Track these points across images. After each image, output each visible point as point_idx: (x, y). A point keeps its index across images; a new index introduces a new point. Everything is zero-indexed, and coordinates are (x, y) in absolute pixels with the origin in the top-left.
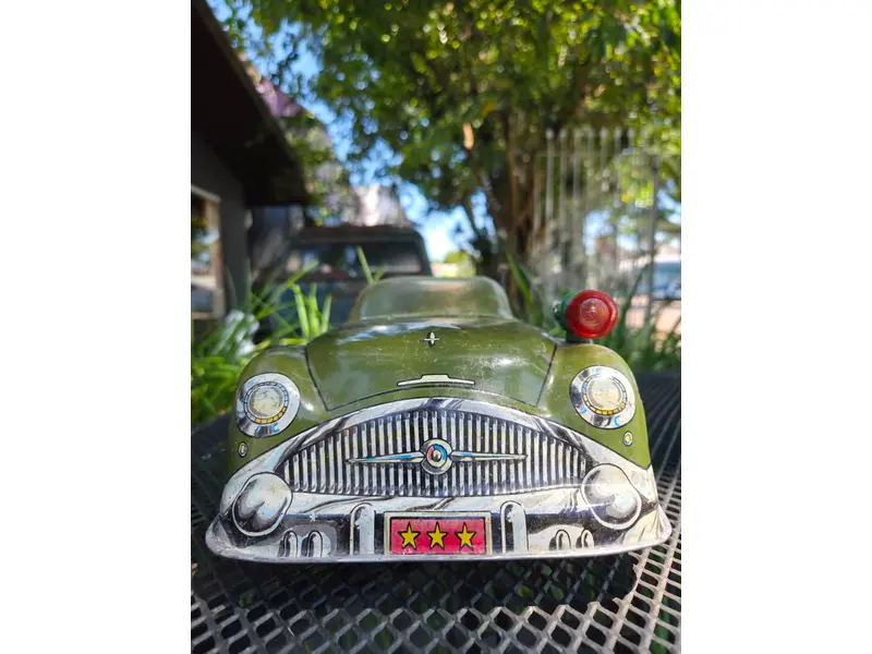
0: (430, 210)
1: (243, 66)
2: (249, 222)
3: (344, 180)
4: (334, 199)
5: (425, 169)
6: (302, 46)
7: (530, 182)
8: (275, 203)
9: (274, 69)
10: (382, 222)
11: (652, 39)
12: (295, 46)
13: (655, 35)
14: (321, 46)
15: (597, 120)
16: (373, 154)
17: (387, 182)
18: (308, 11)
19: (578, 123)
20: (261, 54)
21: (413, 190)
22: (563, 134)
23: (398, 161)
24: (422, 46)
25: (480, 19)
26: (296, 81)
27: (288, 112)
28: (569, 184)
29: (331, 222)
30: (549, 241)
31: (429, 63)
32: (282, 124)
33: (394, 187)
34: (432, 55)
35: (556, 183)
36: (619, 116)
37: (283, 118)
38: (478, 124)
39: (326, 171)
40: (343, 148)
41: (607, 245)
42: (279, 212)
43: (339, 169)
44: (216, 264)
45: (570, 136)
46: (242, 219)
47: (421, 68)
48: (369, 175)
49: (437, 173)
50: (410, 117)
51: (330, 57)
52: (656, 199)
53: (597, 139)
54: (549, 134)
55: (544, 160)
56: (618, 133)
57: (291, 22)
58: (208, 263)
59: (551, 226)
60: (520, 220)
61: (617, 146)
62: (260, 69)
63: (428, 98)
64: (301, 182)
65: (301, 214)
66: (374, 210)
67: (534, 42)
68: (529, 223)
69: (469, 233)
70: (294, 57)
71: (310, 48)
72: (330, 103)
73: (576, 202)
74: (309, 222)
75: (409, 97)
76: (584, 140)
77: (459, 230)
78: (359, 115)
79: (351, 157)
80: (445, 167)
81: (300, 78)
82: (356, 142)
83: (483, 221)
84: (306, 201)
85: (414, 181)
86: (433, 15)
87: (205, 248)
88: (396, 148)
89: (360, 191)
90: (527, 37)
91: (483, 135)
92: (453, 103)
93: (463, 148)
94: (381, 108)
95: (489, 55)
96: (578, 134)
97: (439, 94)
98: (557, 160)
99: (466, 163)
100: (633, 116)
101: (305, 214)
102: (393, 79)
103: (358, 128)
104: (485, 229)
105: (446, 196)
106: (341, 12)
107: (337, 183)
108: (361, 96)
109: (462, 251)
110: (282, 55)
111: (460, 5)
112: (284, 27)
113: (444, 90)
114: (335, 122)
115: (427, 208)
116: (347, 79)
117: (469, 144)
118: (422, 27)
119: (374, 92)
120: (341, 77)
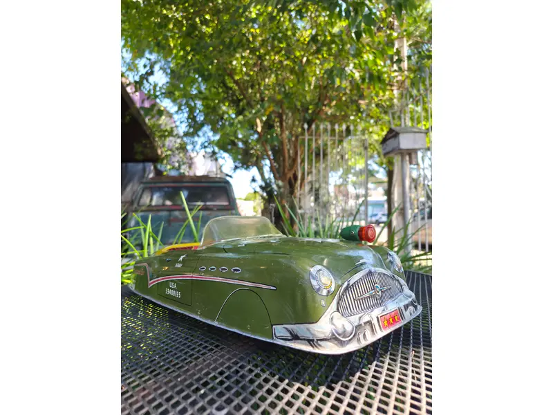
0: (236, 168)
3: (183, 148)
4: (175, 160)
5: (234, 144)
6: (157, 67)
7: (296, 153)
8: (137, 161)
9: (137, 78)
10: (206, 174)
11: (360, 76)
12: (152, 67)
13: (361, 74)
14: (169, 68)
15: (333, 119)
16: (200, 133)
17: (209, 150)
18: (161, 47)
19: (322, 120)
20: (129, 70)
21: (226, 155)
22: (313, 126)
23: (217, 137)
24: (231, 73)
25: (265, 59)
26: (152, 88)
27: (147, 105)
28: (318, 155)
29: (173, 173)
30: (307, 188)
31: (236, 82)
32: (142, 112)
33: (214, 153)
34: (237, 78)
35: (310, 154)
36: (345, 118)
37: (143, 108)
38: (264, 119)
39: (170, 142)
40: (183, 128)
41: (342, 190)
42: (140, 166)
43: (179, 141)
45: (317, 127)
47: (231, 84)
48: (198, 147)
49: (240, 145)
50: (224, 113)
51: (174, 75)
52: (367, 165)
53: (333, 130)
54: (306, 126)
55: (304, 140)
56: (344, 127)
57: (151, 53)
59: (309, 178)
60: (290, 175)
61: (344, 134)
62: (129, 78)
63: (235, 102)
64: (154, 149)
65: (152, 168)
66: (202, 166)
67: (297, 74)
68: (295, 177)
69: (260, 182)
70: (152, 73)
71: (161, 69)
72: (174, 101)
73: (322, 166)
74: (159, 173)
75: (223, 101)
76: (326, 130)
77: (254, 180)
78: (192, 110)
79: (186, 134)
80: (245, 143)
81: (155, 86)
82: (190, 126)
83: (268, 174)
84: (156, 159)
85: (226, 150)
86: (238, 55)
88: (214, 130)
89: (193, 155)
90: (292, 71)
91: (268, 126)
92: (250, 105)
93: (256, 132)
94: (206, 106)
95: (270, 80)
96: (322, 127)
97: (242, 100)
98: (310, 140)
99: (258, 141)
100: (352, 118)
101: (155, 168)
102: (213, 90)
103: (191, 117)
104: (269, 178)
105: (246, 159)
106: (181, 49)
107: (177, 149)
108: (193, 98)
109: (255, 192)
110: (143, 71)
111: (253, 51)
112: (147, 55)
113: (245, 98)
114: (177, 112)
115: (233, 167)
116: (184, 87)
117: (259, 129)
118: (231, 62)
119: (201, 96)
120: (182, 86)
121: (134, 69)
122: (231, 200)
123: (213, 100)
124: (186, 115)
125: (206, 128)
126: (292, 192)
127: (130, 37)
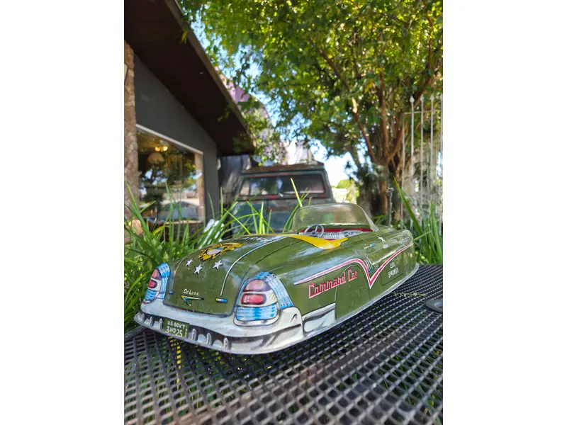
0: (330, 154)
1: (217, 74)
2: (219, 166)
3: (276, 138)
4: (269, 150)
5: (326, 128)
6: (251, 62)
7: (398, 134)
8: (234, 154)
9: (234, 74)
10: (298, 162)
12: (248, 59)
14: (261, 58)
16: (293, 121)
17: (302, 138)
18: (255, 38)
20: (226, 66)
21: (318, 142)
22: (422, 99)
23: (309, 123)
24: (324, 53)
25: (362, 30)
26: (246, 80)
27: (244, 100)
28: (427, 132)
29: (266, 164)
30: (412, 171)
31: (329, 62)
32: (240, 107)
33: (306, 140)
34: (330, 57)
35: (418, 129)
37: (240, 103)
38: (360, 98)
39: (266, 133)
40: (275, 119)
42: (238, 159)
43: (272, 131)
44: (201, 191)
45: (427, 100)
46: (217, 164)
47: (323, 66)
48: (290, 135)
49: (333, 130)
50: (316, 97)
51: (267, 65)
54: (412, 100)
55: (409, 118)
57: (244, 46)
58: (195, 190)
59: (414, 159)
60: (391, 158)
62: (226, 75)
63: (329, 83)
64: (250, 141)
65: (249, 160)
66: (294, 156)
67: (400, 40)
68: (397, 160)
69: (355, 168)
70: (248, 66)
71: (255, 60)
72: (267, 92)
73: (431, 145)
74: (254, 164)
75: (314, 86)
77: (348, 166)
78: (285, 98)
79: (279, 124)
80: (338, 126)
81: (249, 79)
82: (283, 115)
83: (364, 159)
84: (251, 151)
85: (318, 137)
86: (332, 31)
87: (194, 182)
88: (306, 117)
89: (285, 145)
90: (395, 38)
91: (366, 104)
92: (345, 85)
93: (351, 113)
94: (299, 92)
95: (369, 52)
97: (336, 80)
98: (418, 117)
99: (351, 123)
101: (252, 160)
102: (305, 74)
103: (285, 106)
104: (366, 164)
105: (339, 145)
106: (273, 36)
107: (271, 140)
108: (286, 86)
109: (351, 178)
110: (238, 66)
111: (349, 23)
112: (240, 48)
113: (339, 77)
114: (270, 103)
115: (326, 153)
116: (277, 76)
117: (355, 110)
118: (325, 40)
119: (293, 82)
120: (274, 76)
121: (229, 64)
122: (326, 188)
123: (304, 85)
124: (279, 104)
125: (299, 116)
126: (392, 177)
127: (226, 32)
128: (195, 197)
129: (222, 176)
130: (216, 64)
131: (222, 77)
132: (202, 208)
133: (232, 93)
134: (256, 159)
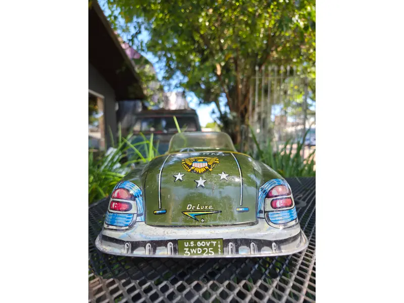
0: (201, 103)
1: (116, 37)
2: (117, 108)
3: (161, 89)
4: (156, 97)
5: (198, 84)
6: (143, 27)
7: (247, 91)
8: (129, 99)
9: (130, 38)
10: (178, 108)
12: (140, 27)
14: (151, 28)
15: (278, 62)
16: (174, 77)
17: (180, 90)
18: (147, 12)
19: (270, 63)
20: (124, 31)
21: (192, 94)
22: (263, 68)
23: (186, 80)
24: (197, 29)
25: (224, 16)
26: (140, 44)
27: (136, 57)
28: (266, 91)
29: (154, 108)
30: (256, 117)
31: (202, 36)
32: (133, 63)
33: (184, 92)
34: (202, 32)
35: (260, 89)
36: (288, 61)
37: (134, 59)
38: (223, 64)
39: (152, 84)
40: (161, 75)
41: (283, 120)
42: (131, 103)
43: (158, 84)
44: (102, 127)
45: (266, 69)
46: (114, 106)
47: (197, 38)
48: (172, 88)
49: (203, 87)
50: (192, 61)
51: (155, 33)
53: (278, 71)
54: (257, 68)
55: (255, 80)
56: (288, 68)
57: (138, 17)
58: (98, 126)
59: (257, 110)
60: (242, 108)
61: (288, 73)
62: (124, 38)
63: (200, 51)
64: (141, 90)
65: (141, 104)
66: (175, 103)
67: (250, 26)
68: (246, 110)
69: (218, 114)
70: (139, 32)
71: (146, 29)
72: (155, 54)
73: (268, 100)
74: (145, 108)
75: (190, 52)
76: (273, 70)
77: (213, 112)
78: (169, 60)
79: (164, 78)
80: (207, 83)
81: (142, 43)
82: (167, 72)
83: (224, 109)
84: (143, 98)
85: (193, 90)
86: (203, 14)
87: (96, 120)
88: (184, 74)
89: (168, 94)
90: (246, 24)
91: (226, 69)
92: (212, 54)
93: (216, 74)
94: (179, 56)
95: (229, 32)
96: (270, 68)
97: (206, 50)
98: (260, 80)
99: (216, 82)
100: (295, 60)
101: (143, 104)
102: (184, 43)
103: (168, 65)
104: (225, 112)
105: (207, 97)
106: (161, 12)
107: (158, 90)
108: (169, 50)
109: (215, 122)
110: (133, 31)
111: (216, 10)
112: (135, 19)
113: (208, 48)
114: (157, 62)
115: (198, 102)
116: (163, 43)
117: (219, 73)
118: (198, 19)
119: (175, 48)
120: (160, 42)
121: (126, 30)
122: (197, 127)
123: (183, 51)
124: (164, 64)
125: (178, 73)
126: (243, 121)
127: (123, 5)
128: (97, 131)
129: (119, 116)
130: (116, 29)
131: (120, 39)
132: (103, 140)
133: (128, 52)
134: (146, 104)
